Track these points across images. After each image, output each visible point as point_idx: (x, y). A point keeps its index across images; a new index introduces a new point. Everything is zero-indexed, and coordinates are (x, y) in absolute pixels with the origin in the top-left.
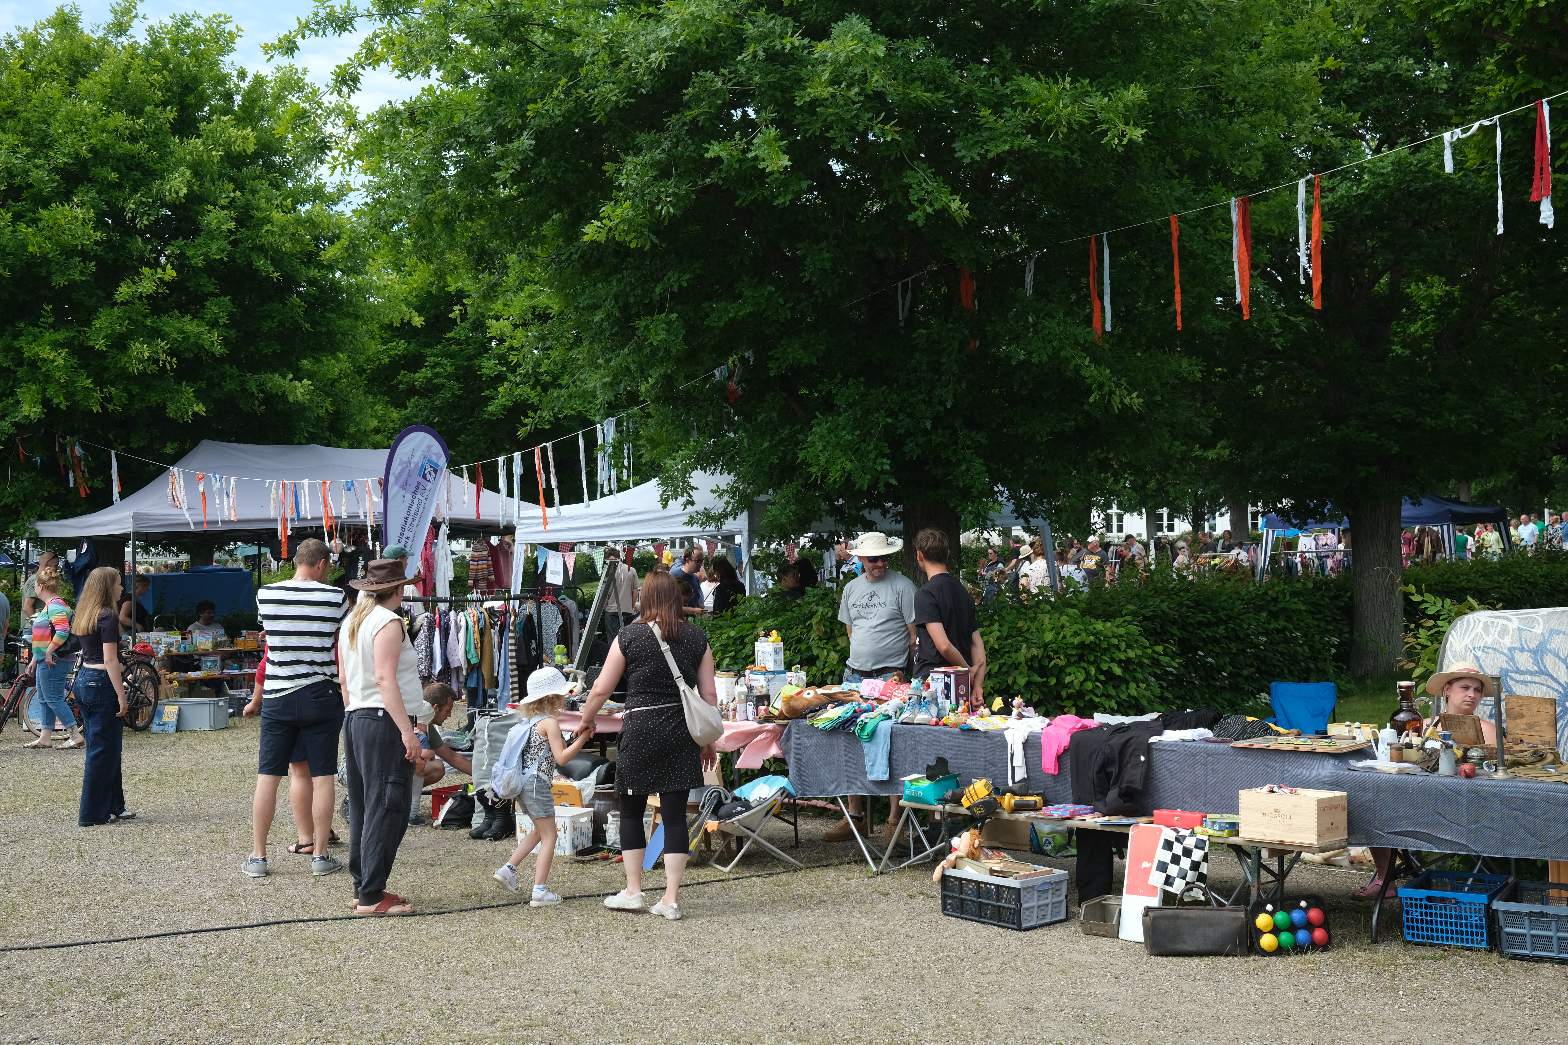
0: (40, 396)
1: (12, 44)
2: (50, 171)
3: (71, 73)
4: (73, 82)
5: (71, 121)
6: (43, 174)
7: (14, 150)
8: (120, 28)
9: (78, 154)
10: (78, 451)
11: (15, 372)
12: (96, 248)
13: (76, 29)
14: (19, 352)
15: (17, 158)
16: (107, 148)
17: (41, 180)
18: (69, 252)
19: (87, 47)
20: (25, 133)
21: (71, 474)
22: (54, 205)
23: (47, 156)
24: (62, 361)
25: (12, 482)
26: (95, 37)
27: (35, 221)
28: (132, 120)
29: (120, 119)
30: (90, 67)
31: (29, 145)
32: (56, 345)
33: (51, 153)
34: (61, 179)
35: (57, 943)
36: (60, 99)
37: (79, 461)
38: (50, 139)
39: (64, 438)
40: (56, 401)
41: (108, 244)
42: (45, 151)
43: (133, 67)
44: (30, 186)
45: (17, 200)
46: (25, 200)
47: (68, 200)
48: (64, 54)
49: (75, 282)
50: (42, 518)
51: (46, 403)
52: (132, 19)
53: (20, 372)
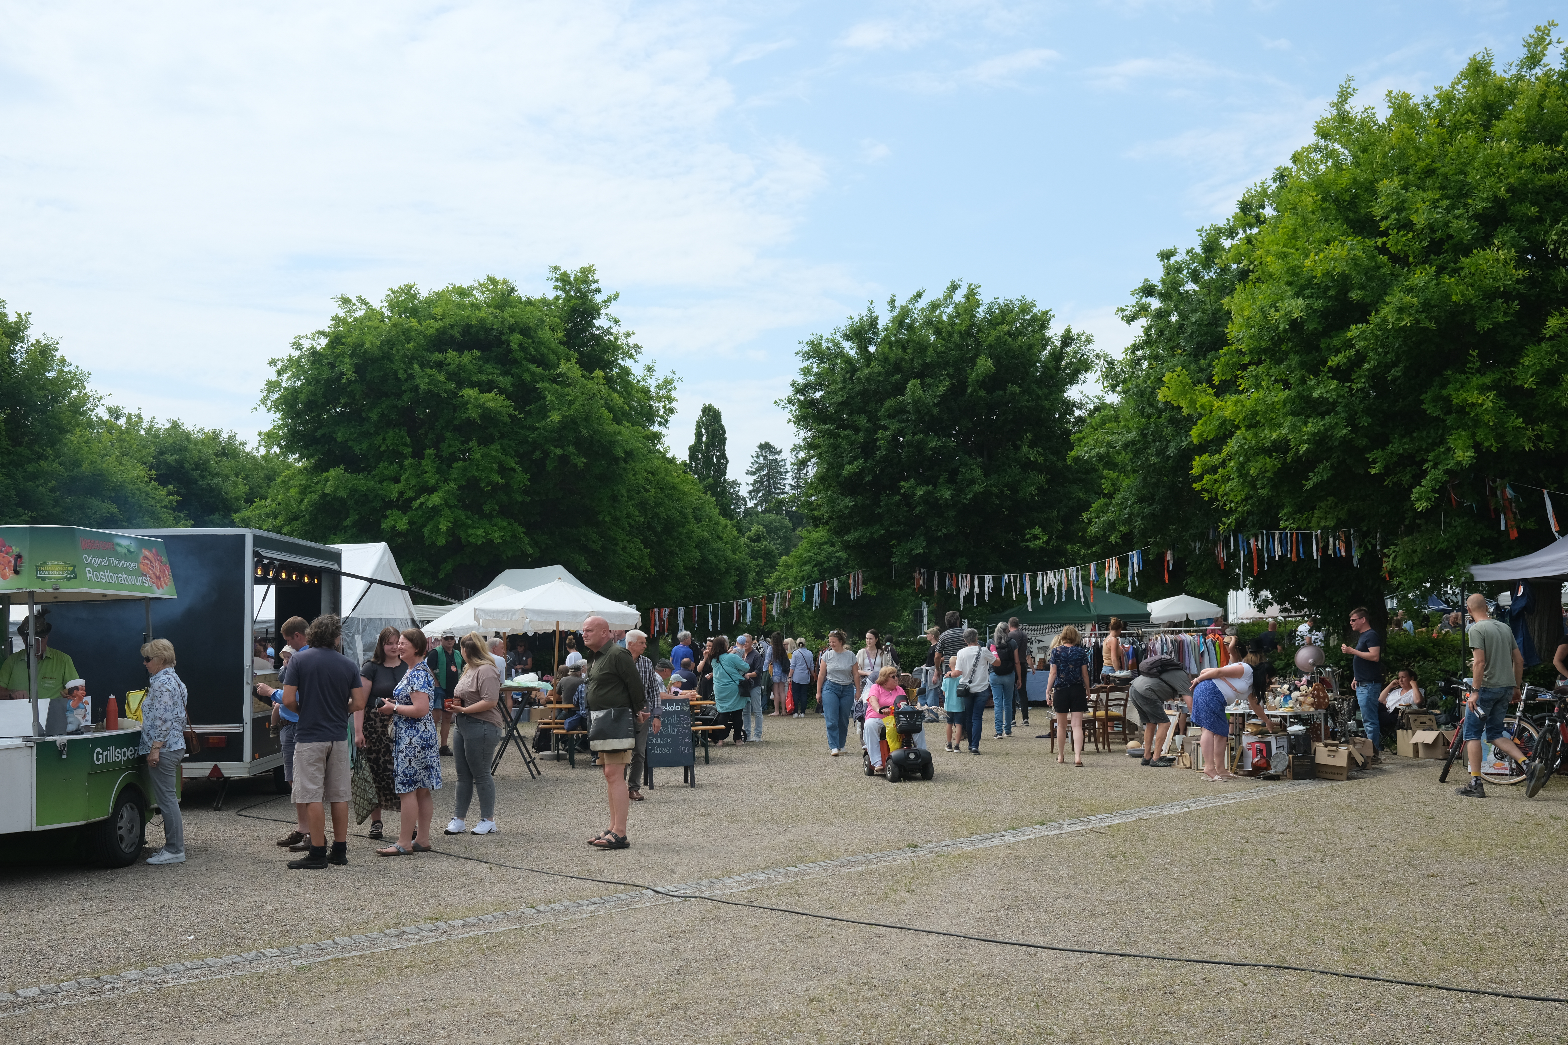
0: (1471, 441)
1: (1428, 106)
2: (1469, 219)
3: (1485, 118)
4: (1487, 127)
5: (1488, 165)
6: (1463, 224)
7: (1434, 205)
8: (1533, 60)
9: (1496, 197)
10: (1509, 493)
11: (1444, 421)
12: (1518, 286)
13: (1489, 74)
14: (1448, 400)
15: (1438, 213)
16: (1524, 183)
17: (1461, 230)
18: (1491, 295)
19: (1500, 89)
20: (1442, 188)
21: (1502, 517)
22: (1475, 251)
23: (1466, 205)
24: (1491, 404)
25: (1445, 528)
26: (1507, 76)
27: (1457, 271)
28: (1551, 149)
29: (1538, 152)
30: (1503, 107)
31: (1447, 197)
32: (1483, 389)
33: (1470, 201)
34: (1481, 224)
35: (1530, 994)
36: (1475, 147)
37: (1510, 503)
38: (1467, 188)
39: (1494, 481)
40: (1486, 444)
41: (1530, 281)
42: (1463, 200)
43: (1549, 95)
44: (1451, 237)
45: (1438, 254)
46: (1446, 252)
47: (1489, 244)
48: (1477, 102)
49: (1498, 323)
50: (1476, 562)
51: (1477, 447)
52: (1545, 48)
53: (1449, 421)
